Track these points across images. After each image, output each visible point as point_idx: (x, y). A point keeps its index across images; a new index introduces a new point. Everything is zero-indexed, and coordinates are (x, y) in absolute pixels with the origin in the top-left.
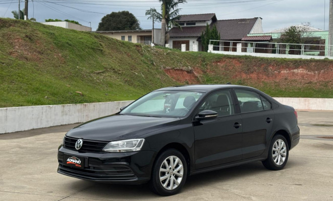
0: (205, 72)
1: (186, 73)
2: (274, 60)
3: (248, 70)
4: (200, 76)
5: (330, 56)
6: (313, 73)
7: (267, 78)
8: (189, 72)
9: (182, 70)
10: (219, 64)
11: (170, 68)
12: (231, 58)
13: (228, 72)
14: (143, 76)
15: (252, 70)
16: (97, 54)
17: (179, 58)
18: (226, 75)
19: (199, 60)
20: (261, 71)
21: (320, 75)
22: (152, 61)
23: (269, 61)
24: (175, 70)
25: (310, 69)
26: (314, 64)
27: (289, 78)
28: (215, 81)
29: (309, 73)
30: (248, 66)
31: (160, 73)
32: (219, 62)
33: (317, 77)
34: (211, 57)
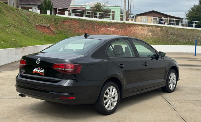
0: (57, 28)
1: (46, 28)
2: (97, 22)
3: (83, 27)
4: (55, 31)
5: (126, 21)
6: (118, 30)
7: (94, 32)
8: (48, 28)
9: (44, 26)
10: (65, 23)
11: (38, 25)
12: (72, 20)
13: (71, 28)
14: (28, 29)
15: (85, 28)
16: (2, 14)
17: (41, 18)
18: (70, 30)
19: (53, 20)
20: (90, 28)
21: (122, 32)
22: (28, 20)
23: (94, 23)
24: (40, 26)
25: (117, 28)
26: (118, 25)
27: (106, 33)
28: (64, 34)
29: (116, 30)
30: (82, 25)
31: (34, 28)
32: (65, 22)
33: (120, 33)
34: (59, 19)
